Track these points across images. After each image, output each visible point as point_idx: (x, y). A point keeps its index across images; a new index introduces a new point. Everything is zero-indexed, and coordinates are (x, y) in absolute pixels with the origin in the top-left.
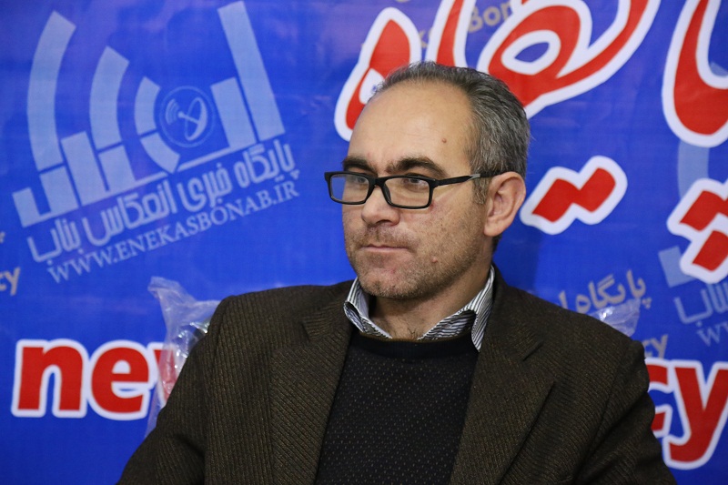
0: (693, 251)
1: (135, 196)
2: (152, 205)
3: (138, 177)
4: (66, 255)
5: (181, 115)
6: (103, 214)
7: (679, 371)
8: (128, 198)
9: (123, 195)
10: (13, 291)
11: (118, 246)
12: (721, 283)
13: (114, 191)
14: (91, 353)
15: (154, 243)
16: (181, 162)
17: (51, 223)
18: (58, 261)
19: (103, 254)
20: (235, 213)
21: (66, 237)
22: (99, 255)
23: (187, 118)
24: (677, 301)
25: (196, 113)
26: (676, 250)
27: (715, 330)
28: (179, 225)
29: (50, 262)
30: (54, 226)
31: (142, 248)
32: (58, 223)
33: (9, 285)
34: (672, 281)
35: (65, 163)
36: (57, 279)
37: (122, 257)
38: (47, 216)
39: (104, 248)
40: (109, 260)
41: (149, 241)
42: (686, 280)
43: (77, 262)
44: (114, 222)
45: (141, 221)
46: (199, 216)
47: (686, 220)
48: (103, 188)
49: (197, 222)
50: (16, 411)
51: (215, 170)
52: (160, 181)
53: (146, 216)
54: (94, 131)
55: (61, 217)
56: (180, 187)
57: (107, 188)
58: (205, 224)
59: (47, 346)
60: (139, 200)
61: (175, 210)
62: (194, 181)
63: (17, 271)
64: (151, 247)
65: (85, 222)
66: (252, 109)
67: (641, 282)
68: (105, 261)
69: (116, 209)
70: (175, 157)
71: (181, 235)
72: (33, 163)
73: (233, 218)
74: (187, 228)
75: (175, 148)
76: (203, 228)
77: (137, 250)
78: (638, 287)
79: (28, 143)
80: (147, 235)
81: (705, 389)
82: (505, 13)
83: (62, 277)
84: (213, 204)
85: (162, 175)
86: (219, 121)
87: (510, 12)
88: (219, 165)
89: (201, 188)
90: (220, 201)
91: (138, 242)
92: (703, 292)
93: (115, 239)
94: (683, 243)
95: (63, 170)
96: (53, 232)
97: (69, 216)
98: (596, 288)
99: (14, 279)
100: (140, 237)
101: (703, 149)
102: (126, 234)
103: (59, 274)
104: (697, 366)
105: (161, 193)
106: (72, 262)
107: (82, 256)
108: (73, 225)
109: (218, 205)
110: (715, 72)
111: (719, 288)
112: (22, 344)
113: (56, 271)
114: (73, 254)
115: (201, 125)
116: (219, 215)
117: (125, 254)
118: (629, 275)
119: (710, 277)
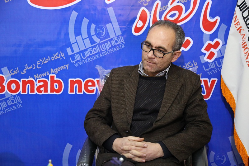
0: (207, 56)
1: (91, 48)
2: (95, 50)
5: (100, 31)
6: (85, 52)
7: (204, 80)
8: (90, 49)
9: (89, 48)
10: (67, 69)
11: (88, 59)
13: (87, 48)
14: (83, 81)
15: (95, 58)
16: (100, 41)
17: (74, 55)
18: (76, 62)
19: (85, 61)
20: (112, 51)
21: (78, 57)
23: (101, 32)
24: (204, 66)
25: (103, 31)
26: (203, 56)
27: (211, 72)
28: (100, 54)
29: (74, 63)
30: (75, 55)
31: (93, 59)
32: (76, 54)
33: (67, 68)
34: (202, 62)
35: (77, 42)
37: (89, 61)
38: (73, 53)
39: (85, 59)
40: (86, 62)
41: (94, 58)
42: (205, 62)
44: (87, 54)
45: (93, 53)
46: (104, 52)
47: (205, 49)
49: (104, 53)
50: (69, 93)
51: (107, 42)
52: (96, 45)
53: (94, 52)
54: (82, 35)
55: (76, 53)
56: (100, 46)
57: (85, 47)
59: (75, 80)
60: (92, 49)
61: (99, 51)
62: (103, 45)
63: (68, 65)
64: (95, 59)
65: (81, 54)
66: (115, 29)
69: (87, 51)
70: (99, 40)
71: (101, 56)
72: (70, 42)
73: (111, 52)
74: (102, 55)
75: (99, 38)
77: (92, 59)
78: (195, 64)
79: (69, 38)
80: (94, 56)
81: (209, 84)
82: (167, 7)
83: (77, 66)
84: (107, 50)
85: (97, 44)
86: (108, 32)
87: (168, 7)
88: (108, 41)
89: (105, 46)
90: (109, 49)
92: (209, 64)
94: (205, 54)
97: (78, 53)
98: (187, 64)
100: (92, 57)
101: (208, 34)
104: (208, 79)
108: (79, 55)
110: (211, 18)
111: (212, 63)
112: (70, 79)
115: (104, 33)
116: (109, 52)
118: (194, 61)
119: (210, 61)
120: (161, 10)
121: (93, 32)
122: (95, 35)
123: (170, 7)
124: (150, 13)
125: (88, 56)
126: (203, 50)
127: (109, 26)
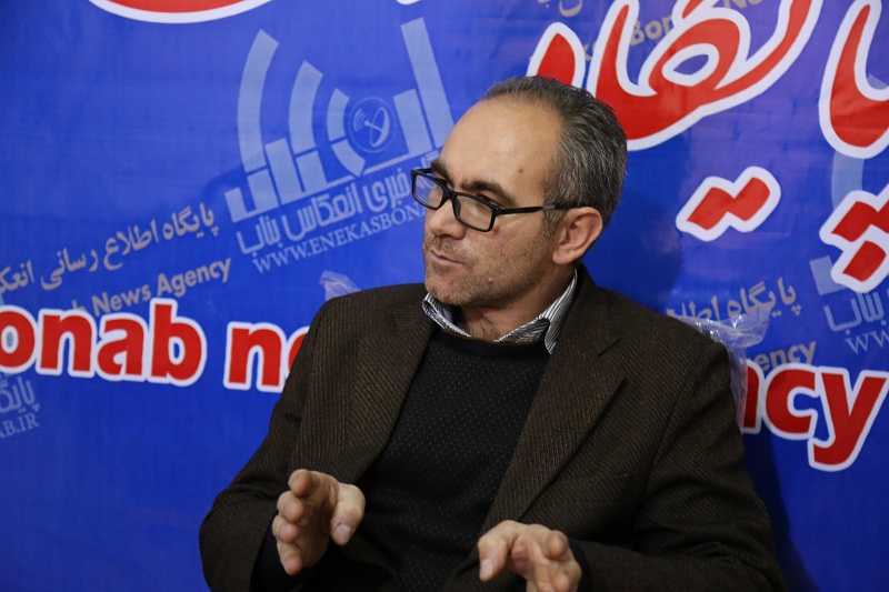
0: (844, 261)
1: (327, 196)
2: (341, 204)
3: (329, 180)
4: (269, 249)
5: (367, 123)
6: (299, 212)
7: (825, 376)
8: (320, 198)
9: (316, 195)
10: (225, 279)
11: (311, 241)
12: (871, 293)
13: (309, 192)
14: (288, 336)
15: (342, 240)
16: (366, 167)
19: (299, 248)
21: (268, 233)
22: (296, 249)
23: (373, 126)
24: (827, 309)
25: (380, 122)
26: (828, 259)
27: (863, 339)
29: (255, 255)
30: (258, 223)
32: (261, 219)
33: (222, 274)
34: (822, 290)
35: (268, 167)
36: (261, 270)
38: (252, 213)
40: (304, 255)
41: (338, 238)
42: (836, 289)
43: (277, 255)
44: (309, 220)
45: (332, 219)
47: (838, 231)
48: (299, 189)
49: (380, 222)
50: (228, 384)
51: (396, 174)
53: (336, 215)
54: (293, 138)
55: (264, 214)
56: (365, 189)
57: (303, 189)
58: (387, 224)
59: (252, 328)
60: (330, 201)
61: (360, 210)
62: (377, 184)
63: (228, 261)
65: (284, 219)
66: (430, 118)
67: (791, 290)
68: (300, 255)
69: (310, 208)
70: (362, 162)
71: (365, 233)
72: (242, 166)
74: (371, 227)
75: (362, 154)
76: (385, 227)
78: (788, 294)
80: (336, 233)
81: (852, 396)
82: (666, 26)
83: (264, 268)
84: (393, 205)
85: (349, 178)
87: (671, 25)
88: (399, 170)
89: (383, 191)
90: (400, 203)
91: (328, 238)
92: (853, 301)
93: (309, 235)
94: (835, 253)
95: (266, 172)
96: (258, 227)
97: (272, 214)
98: (747, 294)
99: (225, 269)
100: (330, 234)
101: (858, 160)
102: (319, 231)
103: (262, 265)
104: (845, 373)
105: (349, 194)
106: (273, 255)
107: (282, 250)
108: (274, 221)
109: (398, 206)
110: (872, 84)
111: (869, 299)
112: (232, 326)
113: (259, 262)
114: (274, 248)
117: (317, 249)
118: (780, 282)
119: (860, 287)
120: (637, 36)
121: (335, 128)
122: (346, 142)
123: (681, 24)
124: (590, 52)
125: (311, 227)
126: (827, 235)
127: (404, 102)
